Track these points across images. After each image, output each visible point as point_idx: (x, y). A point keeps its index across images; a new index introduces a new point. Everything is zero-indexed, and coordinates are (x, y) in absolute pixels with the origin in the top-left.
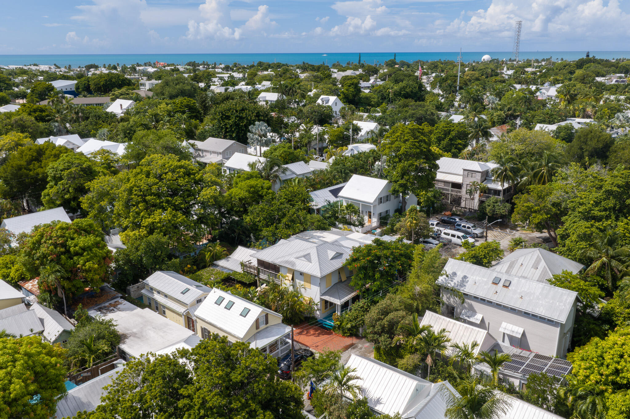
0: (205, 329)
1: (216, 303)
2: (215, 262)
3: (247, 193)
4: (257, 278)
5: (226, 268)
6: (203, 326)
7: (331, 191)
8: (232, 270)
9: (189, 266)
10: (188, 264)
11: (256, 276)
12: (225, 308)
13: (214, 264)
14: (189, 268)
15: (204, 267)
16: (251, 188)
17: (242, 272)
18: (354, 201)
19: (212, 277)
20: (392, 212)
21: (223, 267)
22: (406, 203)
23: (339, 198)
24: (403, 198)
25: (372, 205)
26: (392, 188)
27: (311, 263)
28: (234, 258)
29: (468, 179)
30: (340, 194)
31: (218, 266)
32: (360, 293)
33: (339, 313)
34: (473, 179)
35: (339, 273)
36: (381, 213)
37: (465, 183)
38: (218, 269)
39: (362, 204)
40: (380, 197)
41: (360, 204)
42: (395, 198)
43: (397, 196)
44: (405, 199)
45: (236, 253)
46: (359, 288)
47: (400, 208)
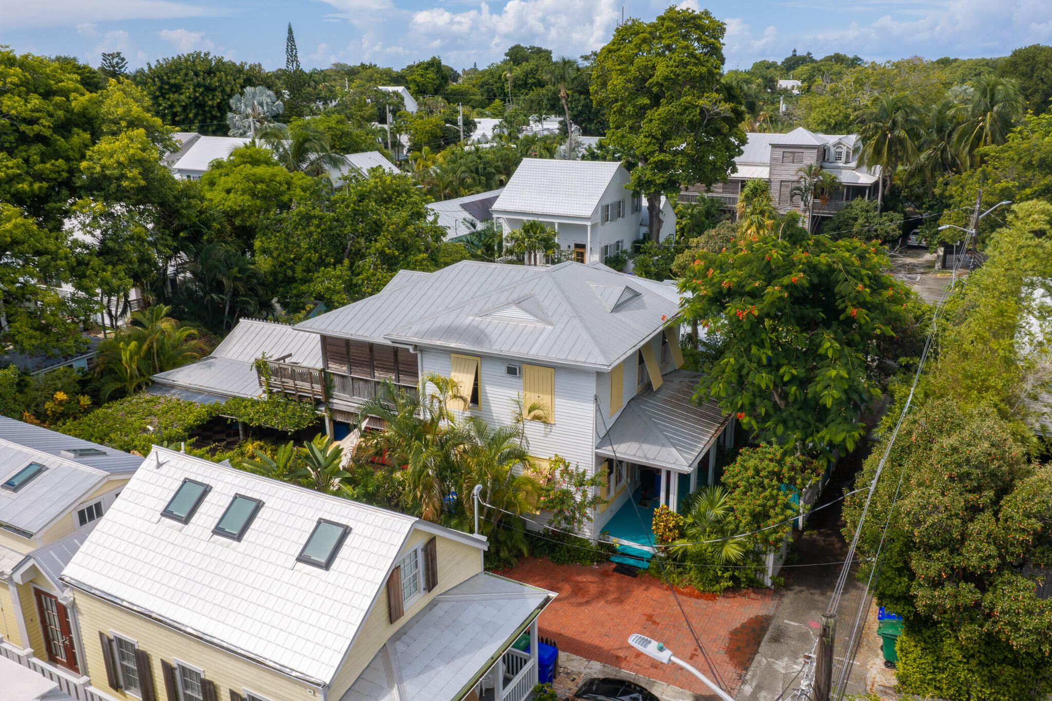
0: (120, 642)
1: (167, 513)
2: (159, 377)
4: (322, 411)
5: (199, 392)
6: (112, 632)
7: (464, 206)
8: (223, 396)
9: (61, 396)
10: (56, 390)
11: (318, 403)
12: (218, 530)
13: (153, 382)
14: (61, 403)
15: (120, 394)
16: (256, 184)
17: (265, 397)
18: (541, 219)
19: (151, 424)
20: (627, 246)
21: (187, 389)
22: (660, 222)
23: (495, 216)
24: (653, 208)
25: (589, 223)
26: (633, 177)
27: (551, 324)
28: (229, 356)
29: (784, 168)
30: (496, 206)
31: (172, 387)
32: (754, 423)
33: (673, 507)
34: (796, 166)
35: (641, 361)
36: (606, 247)
37: (777, 178)
38: (173, 396)
39: (560, 224)
40: (604, 203)
41: (553, 224)
42: (633, 213)
43: (637, 208)
44: (660, 211)
45: (234, 342)
46: (747, 402)
47: (641, 237)
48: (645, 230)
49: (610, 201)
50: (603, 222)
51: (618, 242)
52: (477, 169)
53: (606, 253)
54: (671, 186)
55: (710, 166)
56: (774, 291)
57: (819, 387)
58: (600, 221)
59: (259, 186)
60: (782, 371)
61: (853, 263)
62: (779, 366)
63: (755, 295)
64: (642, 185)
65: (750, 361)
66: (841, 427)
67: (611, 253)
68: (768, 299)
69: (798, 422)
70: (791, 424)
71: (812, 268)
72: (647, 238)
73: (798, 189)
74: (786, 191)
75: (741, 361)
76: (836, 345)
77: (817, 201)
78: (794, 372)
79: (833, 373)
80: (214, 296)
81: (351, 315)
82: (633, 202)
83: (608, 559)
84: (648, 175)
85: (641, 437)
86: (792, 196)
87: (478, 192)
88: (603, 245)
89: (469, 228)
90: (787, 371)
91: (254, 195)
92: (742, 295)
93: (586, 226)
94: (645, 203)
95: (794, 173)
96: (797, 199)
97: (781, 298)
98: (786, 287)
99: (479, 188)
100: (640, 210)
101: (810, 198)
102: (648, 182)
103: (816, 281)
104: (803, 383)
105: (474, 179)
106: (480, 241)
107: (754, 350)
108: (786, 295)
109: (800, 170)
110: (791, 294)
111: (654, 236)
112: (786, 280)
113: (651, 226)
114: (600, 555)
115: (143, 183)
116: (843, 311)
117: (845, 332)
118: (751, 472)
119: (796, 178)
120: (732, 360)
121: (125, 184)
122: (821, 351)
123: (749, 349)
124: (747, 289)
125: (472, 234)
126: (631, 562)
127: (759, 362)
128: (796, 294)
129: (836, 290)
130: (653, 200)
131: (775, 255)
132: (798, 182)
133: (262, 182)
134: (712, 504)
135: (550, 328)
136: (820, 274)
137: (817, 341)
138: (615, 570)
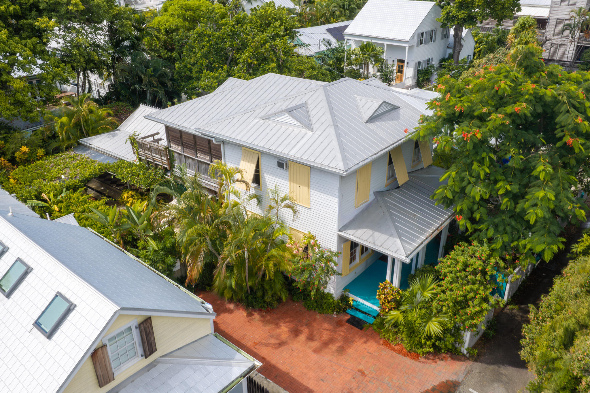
2: (83, 141)
3: (180, 20)
4: (169, 176)
5: (103, 153)
7: (329, 30)
9: (24, 149)
10: (22, 145)
11: (166, 170)
13: (79, 144)
14: (24, 153)
15: (57, 151)
16: (186, 11)
17: (137, 162)
18: (373, 41)
19: (64, 174)
20: (435, 63)
21: (97, 151)
22: (461, 46)
23: (346, 38)
24: (457, 36)
25: (407, 45)
26: (443, 13)
27: (312, 130)
28: (127, 130)
29: (560, 9)
30: (347, 31)
31: (90, 148)
32: (469, 225)
33: (396, 283)
34: (571, 8)
35: (390, 162)
36: (419, 63)
37: (555, 17)
38: (86, 155)
39: (388, 45)
40: (421, 31)
41: (383, 45)
42: (442, 39)
43: (446, 36)
44: (461, 38)
45: (133, 120)
46: (465, 208)
47: (447, 56)
48: (450, 51)
49: (424, 30)
50: (418, 45)
51: (429, 60)
52: (344, 5)
53: (419, 66)
54: (470, 20)
55: (500, 7)
56: (497, 118)
57: (527, 205)
58: (416, 44)
59: (188, 13)
60: (498, 186)
61: (578, 97)
62: (496, 182)
63: (482, 119)
64: (449, 19)
65: (471, 175)
66: (543, 239)
67: (423, 67)
68: (490, 125)
69: (508, 229)
70: (501, 228)
71: (538, 99)
72: (451, 56)
73: (568, 25)
74: (560, 27)
75: (463, 174)
76: (550, 169)
77: (583, 34)
78: (509, 187)
79: (541, 194)
80: (136, 86)
81: (183, 110)
82: (443, 32)
83: (345, 311)
84: (454, 11)
85: (375, 226)
86: (563, 30)
87: (343, 21)
88: (417, 61)
89: (326, 46)
90: (502, 187)
91: (185, 19)
92: (472, 117)
93: (405, 47)
94: (452, 32)
95: (567, 13)
96: (567, 32)
97: (503, 124)
98: (510, 115)
99: (343, 18)
100: (448, 37)
101: (577, 33)
102: (453, 16)
103: (540, 110)
104: (516, 198)
105: (341, 12)
106: (333, 54)
107: (475, 166)
108: (507, 122)
109: (572, 11)
110: (513, 122)
111: (455, 56)
112: (509, 109)
113: (454, 48)
114: (340, 308)
115: (82, 7)
116: (561, 139)
117: (561, 156)
118: (459, 267)
119: (568, 17)
120: (453, 174)
121: (70, 8)
122: (535, 173)
123: (472, 164)
124: (476, 114)
125: (328, 50)
126: (361, 316)
127: (478, 177)
128: (518, 122)
129: (557, 120)
130: (458, 30)
131: (503, 85)
132: (570, 20)
133: (191, 10)
134: (424, 288)
135: (310, 133)
136: (545, 105)
137: (533, 164)
138: (348, 321)
